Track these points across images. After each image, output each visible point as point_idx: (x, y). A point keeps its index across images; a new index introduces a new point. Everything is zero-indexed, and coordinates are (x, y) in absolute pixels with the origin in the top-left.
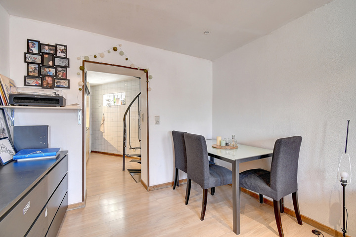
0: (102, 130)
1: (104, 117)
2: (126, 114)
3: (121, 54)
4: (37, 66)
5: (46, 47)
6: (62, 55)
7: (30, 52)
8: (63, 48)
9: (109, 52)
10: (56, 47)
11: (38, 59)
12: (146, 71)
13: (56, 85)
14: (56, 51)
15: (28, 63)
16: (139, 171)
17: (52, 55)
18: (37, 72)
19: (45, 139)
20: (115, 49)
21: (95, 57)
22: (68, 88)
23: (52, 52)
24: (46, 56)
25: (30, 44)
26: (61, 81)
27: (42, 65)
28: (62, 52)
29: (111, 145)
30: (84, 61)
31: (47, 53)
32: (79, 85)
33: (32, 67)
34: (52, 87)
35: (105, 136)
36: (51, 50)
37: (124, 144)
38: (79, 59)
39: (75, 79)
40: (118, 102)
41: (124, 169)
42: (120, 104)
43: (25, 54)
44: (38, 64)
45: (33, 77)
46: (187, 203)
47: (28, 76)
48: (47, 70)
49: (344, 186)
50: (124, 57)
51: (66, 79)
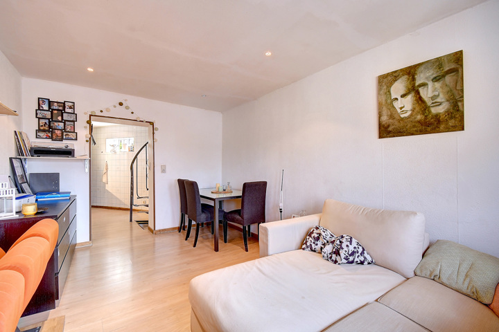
0: (104, 180)
1: (107, 166)
2: (133, 162)
3: (127, 108)
4: (47, 121)
5: (56, 104)
6: (70, 111)
7: (41, 108)
8: (71, 104)
9: (115, 107)
10: (64, 103)
11: (48, 115)
12: (152, 124)
13: (64, 137)
14: (64, 107)
15: (39, 118)
16: (146, 222)
17: (62, 111)
18: (47, 126)
19: (57, 184)
20: (121, 104)
21: (101, 111)
22: (76, 139)
23: (61, 108)
24: (56, 112)
25: (41, 102)
26: (69, 134)
27: (51, 120)
28: (71, 108)
29: (116, 198)
30: (90, 116)
31: (55, 110)
32: (86, 137)
33: (42, 121)
34: (62, 139)
35: (108, 188)
36: (60, 106)
37: (132, 194)
38: (86, 114)
39: (82, 132)
40: (125, 148)
41: (131, 221)
42: (127, 150)
43: (36, 110)
44: (49, 119)
45: (44, 131)
46: (186, 239)
47: (39, 130)
48: (56, 124)
49: (281, 212)
50: (130, 111)
51: (74, 132)
